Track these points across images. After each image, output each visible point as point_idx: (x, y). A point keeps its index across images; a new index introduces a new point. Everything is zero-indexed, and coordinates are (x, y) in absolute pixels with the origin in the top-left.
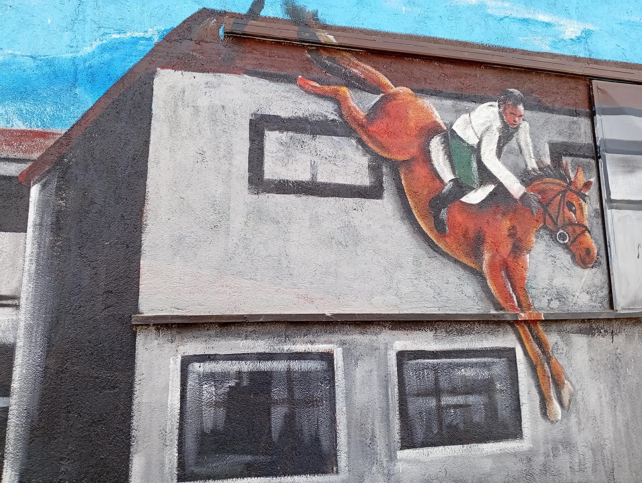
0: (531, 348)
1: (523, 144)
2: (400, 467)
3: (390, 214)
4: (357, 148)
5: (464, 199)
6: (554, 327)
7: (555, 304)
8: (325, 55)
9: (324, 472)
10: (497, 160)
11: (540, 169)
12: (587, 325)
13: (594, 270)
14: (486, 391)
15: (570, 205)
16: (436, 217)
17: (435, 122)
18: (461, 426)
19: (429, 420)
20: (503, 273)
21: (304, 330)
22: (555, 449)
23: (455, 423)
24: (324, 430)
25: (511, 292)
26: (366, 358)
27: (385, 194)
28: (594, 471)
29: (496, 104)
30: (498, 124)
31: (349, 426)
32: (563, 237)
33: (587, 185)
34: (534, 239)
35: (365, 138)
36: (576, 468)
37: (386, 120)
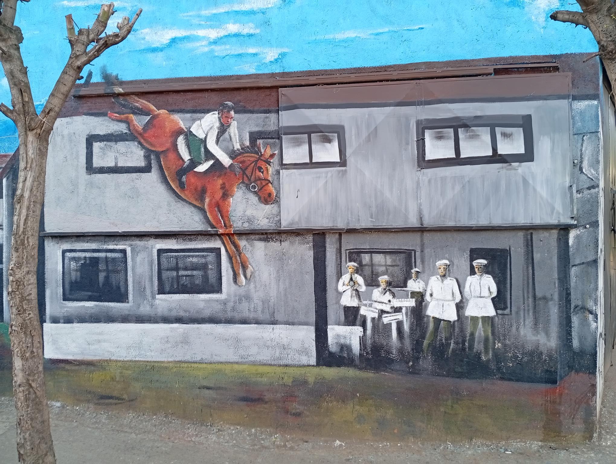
0: (230, 248)
1: (232, 135)
2: (157, 302)
3: (155, 180)
4: (138, 146)
5: (195, 170)
6: (244, 237)
7: (246, 225)
8: (121, 98)
9: (122, 302)
10: (216, 146)
11: (242, 149)
12: (265, 236)
13: (273, 205)
14: (204, 269)
15: (260, 169)
16: (180, 180)
17: (180, 127)
18: (189, 285)
19: (172, 282)
20: (216, 209)
21: (113, 239)
22: (240, 300)
23: (185, 283)
24: (122, 284)
25: (221, 219)
26: (142, 252)
27: (153, 170)
28: (263, 312)
29: (217, 112)
30: (217, 124)
31: (133, 282)
32: (254, 187)
33: (272, 156)
34: (236, 190)
35: (142, 141)
36: (252, 310)
37: (154, 129)
